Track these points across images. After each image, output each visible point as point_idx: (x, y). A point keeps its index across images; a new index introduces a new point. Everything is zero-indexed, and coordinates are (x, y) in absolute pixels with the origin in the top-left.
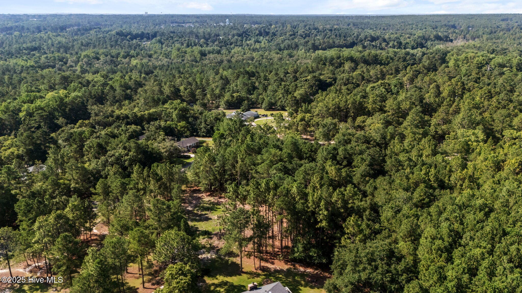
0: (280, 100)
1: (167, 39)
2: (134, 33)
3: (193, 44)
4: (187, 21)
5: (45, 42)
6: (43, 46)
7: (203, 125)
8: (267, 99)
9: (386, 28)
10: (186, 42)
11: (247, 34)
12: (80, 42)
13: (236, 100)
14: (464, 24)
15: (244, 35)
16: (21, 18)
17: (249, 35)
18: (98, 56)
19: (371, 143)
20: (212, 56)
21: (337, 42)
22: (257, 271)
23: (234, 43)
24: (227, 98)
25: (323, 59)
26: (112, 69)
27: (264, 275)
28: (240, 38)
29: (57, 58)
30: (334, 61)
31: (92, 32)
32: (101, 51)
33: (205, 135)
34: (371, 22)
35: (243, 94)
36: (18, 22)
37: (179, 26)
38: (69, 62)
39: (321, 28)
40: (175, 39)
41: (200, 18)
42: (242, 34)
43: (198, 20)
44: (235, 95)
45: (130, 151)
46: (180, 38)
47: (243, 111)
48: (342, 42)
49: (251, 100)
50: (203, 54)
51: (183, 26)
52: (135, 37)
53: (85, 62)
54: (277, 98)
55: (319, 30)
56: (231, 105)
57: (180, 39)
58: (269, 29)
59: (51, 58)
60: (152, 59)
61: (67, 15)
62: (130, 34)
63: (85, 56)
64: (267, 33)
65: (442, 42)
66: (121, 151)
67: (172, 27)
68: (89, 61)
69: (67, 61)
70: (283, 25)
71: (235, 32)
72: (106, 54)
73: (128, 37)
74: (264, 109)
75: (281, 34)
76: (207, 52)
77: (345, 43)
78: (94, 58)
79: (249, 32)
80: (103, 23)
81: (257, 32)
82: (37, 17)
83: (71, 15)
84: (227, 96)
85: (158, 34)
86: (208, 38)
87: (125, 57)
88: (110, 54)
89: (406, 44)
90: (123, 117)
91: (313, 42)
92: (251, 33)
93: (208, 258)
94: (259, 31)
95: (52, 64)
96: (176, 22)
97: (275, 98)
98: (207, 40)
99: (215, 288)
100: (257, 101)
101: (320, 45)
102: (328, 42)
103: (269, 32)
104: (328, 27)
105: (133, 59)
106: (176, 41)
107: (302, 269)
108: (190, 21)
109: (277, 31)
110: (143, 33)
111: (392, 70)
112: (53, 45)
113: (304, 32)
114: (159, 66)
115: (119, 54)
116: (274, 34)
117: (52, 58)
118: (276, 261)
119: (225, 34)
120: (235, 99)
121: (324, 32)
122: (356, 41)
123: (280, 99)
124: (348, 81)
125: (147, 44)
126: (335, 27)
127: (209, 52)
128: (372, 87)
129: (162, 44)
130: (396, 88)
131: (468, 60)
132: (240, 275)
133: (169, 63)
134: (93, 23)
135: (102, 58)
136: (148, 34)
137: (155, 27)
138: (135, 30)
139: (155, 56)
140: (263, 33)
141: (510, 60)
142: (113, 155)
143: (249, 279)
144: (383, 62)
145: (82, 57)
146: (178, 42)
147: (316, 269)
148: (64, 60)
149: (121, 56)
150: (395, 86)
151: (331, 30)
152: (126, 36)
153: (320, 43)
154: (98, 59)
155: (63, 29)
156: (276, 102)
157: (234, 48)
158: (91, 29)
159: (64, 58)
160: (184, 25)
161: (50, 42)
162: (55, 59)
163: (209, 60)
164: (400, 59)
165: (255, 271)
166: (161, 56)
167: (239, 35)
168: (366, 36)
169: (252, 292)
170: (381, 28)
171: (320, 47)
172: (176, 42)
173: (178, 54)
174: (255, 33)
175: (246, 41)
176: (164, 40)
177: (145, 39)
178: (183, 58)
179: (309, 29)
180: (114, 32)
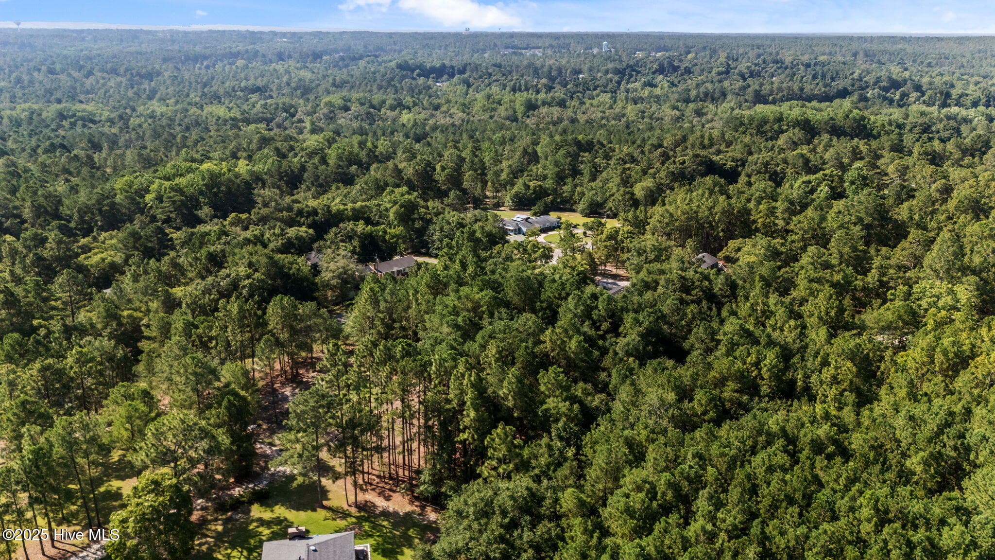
0: (613, 198)
1: (481, 77)
2: (429, 65)
3: (523, 88)
4: (533, 45)
5: (278, 78)
6: (271, 86)
8: (588, 195)
10: (512, 83)
11: (633, 70)
12: (331, 79)
13: (533, 193)
15: (628, 72)
16: (263, 37)
17: (639, 72)
18: (349, 104)
19: (694, 292)
20: (544, 110)
21: (808, 88)
22: (350, 509)
23: (603, 86)
24: (517, 190)
25: (746, 122)
26: (361, 128)
27: (356, 517)
28: (616, 78)
29: (281, 105)
30: (767, 127)
31: (362, 63)
32: (355, 96)
34: (909, 49)
35: (549, 184)
36: (254, 44)
37: (515, 53)
38: (299, 113)
39: (788, 60)
40: (494, 78)
41: (562, 39)
42: (625, 69)
43: (554, 43)
44: (532, 184)
45: (256, 270)
46: (505, 75)
47: (535, 214)
48: (820, 89)
49: (561, 194)
50: (531, 106)
51: (521, 54)
52: (426, 73)
53: (324, 115)
54: (608, 194)
55: (783, 63)
56: (521, 204)
57: (503, 78)
58: (681, 61)
59: (271, 105)
60: (438, 113)
61: (337, 33)
62: (420, 67)
63: (326, 104)
64: (676, 69)
66: (242, 270)
67: (503, 56)
68: (330, 112)
69: (297, 111)
70: (714, 52)
71: (610, 66)
72: (363, 101)
73: (415, 73)
74: (582, 213)
75: (703, 70)
76: (539, 103)
77: (825, 92)
78: (341, 108)
79: (641, 66)
80: (389, 48)
81: (656, 66)
82: (288, 35)
83: (342, 33)
84: (518, 187)
85: (468, 68)
86: (555, 77)
87: (393, 108)
88: (370, 101)
89: (960, 97)
90: (308, 212)
91: (757, 88)
92: (643, 68)
93: (285, 472)
94: (660, 65)
95: (269, 115)
96: (512, 48)
97: (604, 193)
98: (552, 79)
99: (258, 527)
100: (571, 198)
101: (770, 95)
103: (679, 67)
104: (806, 58)
105: (406, 111)
106: (495, 81)
108: (541, 45)
109: (696, 65)
110: (444, 65)
112: (288, 84)
113: (748, 68)
114: (443, 125)
115: (384, 102)
116: (688, 71)
117: (273, 107)
118: (396, 495)
119: (590, 70)
120: (531, 191)
121: (792, 68)
122: (850, 88)
123: (613, 195)
124: (766, 168)
125: (443, 85)
126: (822, 58)
127: (544, 103)
128: (804, 182)
129: (469, 86)
130: (854, 187)
132: (314, 510)
133: (463, 121)
134: (371, 48)
135: (355, 108)
136: (453, 67)
137: (472, 56)
138: (434, 61)
139: (444, 108)
140: (666, 68)
142: (228, 276)
143: (326, 519)
144: (874, 132)
145: (322, 105)
146: (498, 83)
148: (292, 110)
149: (387, 106)
150: (852, 183)
151: (808, 66)
152: (413, 71)
153: (772, 91)
154: (346, 109)
155: (317, 56)
156: (605, 201)
157: (598, 96)
158: (361, 58)
159: (292, 106)
160: (523, 51)
161: (285, 79)
162: (277, 108)
163: (539, 117)
164: (915, 127)
165: (346, 507)
166: (456, 108)
167: (617, 72)
168: (880, 77)
170: (922, 63)
171: (771, 98)
172: (495, 83)
174: (650, 69)
175: (628, 83)
176: (475, 79)
177: (445, 77)
178: (493, 114)
179: (764, 62)
180: (393, 64)
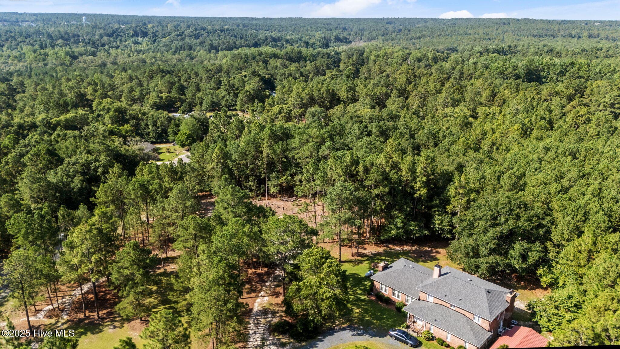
0: (225, 98)
1: (7, 40)
4: (21, 20)
7: (151, 128)
8: (206, 99)
9: (281, 30)
11: (118, 35)
13: (166, 101)
14: (355, 27)
15: (115, 34)
17: (122, 36)
20: (86, 58)
22: (356, 258)
23: (107, 44)
24: (153, 100)
25: (244, 56)
27: (366, 260)
28: (111, 39)
33: (154, 140)
37: (12, 24)
39: (209, 28)
40: (19, 40)
41: (39, 16)
42: (112, 34)
43: (38, 18)
44: (163, 95)
46: (26, 38)
50: (73, 56)
51: (20, 25)
54: (220, 97)
55: (208, 30)
57: (28, 40)
58: (146, 29)
64: (145, 34)
65: (342, 43)
70: (161, 24)
71: (101, 32)
74: (206, 111)
75: (164, 34)
76: (76, 54)
79: (120, 32)
81: (131, 32)
84: (152, 98)
86: (67, 38)
90: (28, 126)
91: (210, 42)
92: (123, 33)
94: (133, 31)
97: (217, 96)
98: (66, 40)
101: (219, 46)
102: (228, 42)
104: (217, 27)
106: (21, 42)
107: (398, 248)
108: (27, 19)
109: (157, 31)
111: (323, 66)
116: (155, 35)
118: (366, 246)
119: (86, 34)
120: (164, 100)
127: (80, 54)
131: (388, 56)
140: (139, 33)
141: (425, 54)
143: (354, 266)
146: (25, 43)
147: (413, 246)
153: (219, 43)
156: (219, 101)
163: (86, 63)
164: (324, 55)
165: (353, 258)
167: (109, 35)
169: (385, 272)
171: (220, 48)
172: (22, 44)
173: (36, 57)
174: (128, 34)
175: (121, 42)
176: (2, 41)
178: (46, 62)
179: (196, 29)
